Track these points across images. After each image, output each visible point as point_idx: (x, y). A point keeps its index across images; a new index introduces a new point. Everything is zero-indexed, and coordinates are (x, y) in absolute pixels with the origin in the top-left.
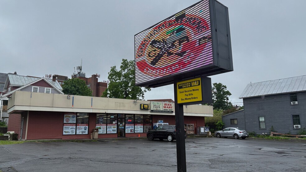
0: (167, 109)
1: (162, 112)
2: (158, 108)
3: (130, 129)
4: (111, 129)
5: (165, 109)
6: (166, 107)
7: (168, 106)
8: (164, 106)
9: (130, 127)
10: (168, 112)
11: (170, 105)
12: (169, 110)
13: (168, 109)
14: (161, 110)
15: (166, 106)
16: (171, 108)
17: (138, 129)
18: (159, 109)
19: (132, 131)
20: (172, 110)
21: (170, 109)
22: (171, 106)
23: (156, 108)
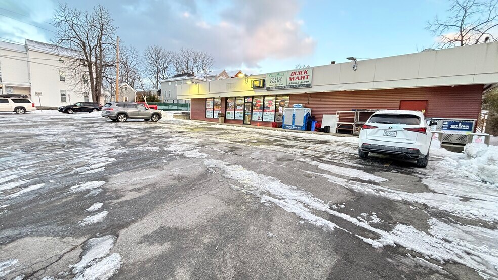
0: (297, 81)
1: (285, 88)
2: (279, 83)
3: (257, 116)
4: (239, 115)
5: (292, 81)
6: (293, 78)
7: (300, 76)
8: (290, 78)
9: (257, 114)
10: (299, 87)
11: (303, 73)
12: (299, 84)
13: (299, 82)
14: (285, 85)
15: (295, 77)
16: (306, 77)
17: (267, 117)
18: (281, 83)
19: (260, 118)
20: (307, 82)
21: (303, 80)
22: (306, 75)
23: (275, 84)
